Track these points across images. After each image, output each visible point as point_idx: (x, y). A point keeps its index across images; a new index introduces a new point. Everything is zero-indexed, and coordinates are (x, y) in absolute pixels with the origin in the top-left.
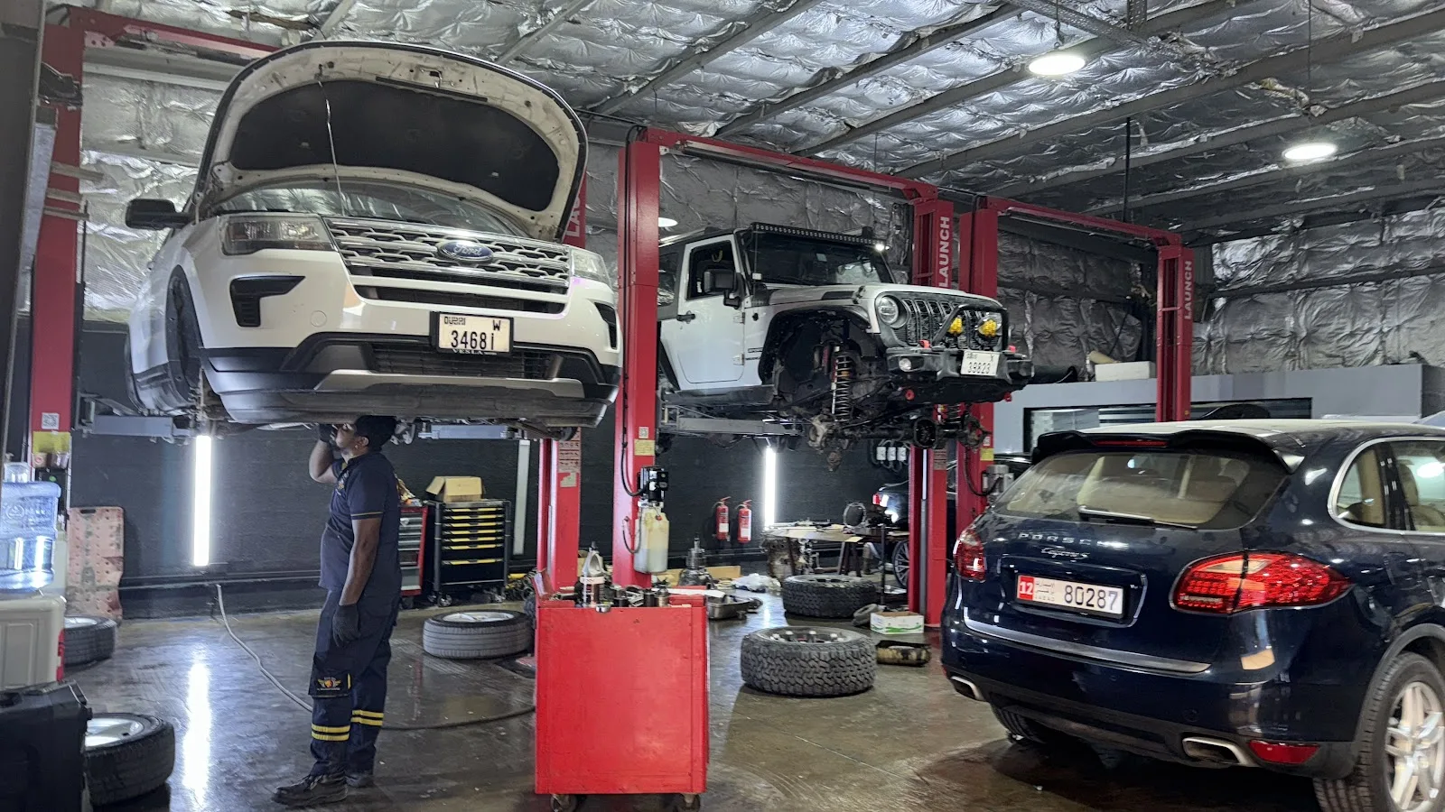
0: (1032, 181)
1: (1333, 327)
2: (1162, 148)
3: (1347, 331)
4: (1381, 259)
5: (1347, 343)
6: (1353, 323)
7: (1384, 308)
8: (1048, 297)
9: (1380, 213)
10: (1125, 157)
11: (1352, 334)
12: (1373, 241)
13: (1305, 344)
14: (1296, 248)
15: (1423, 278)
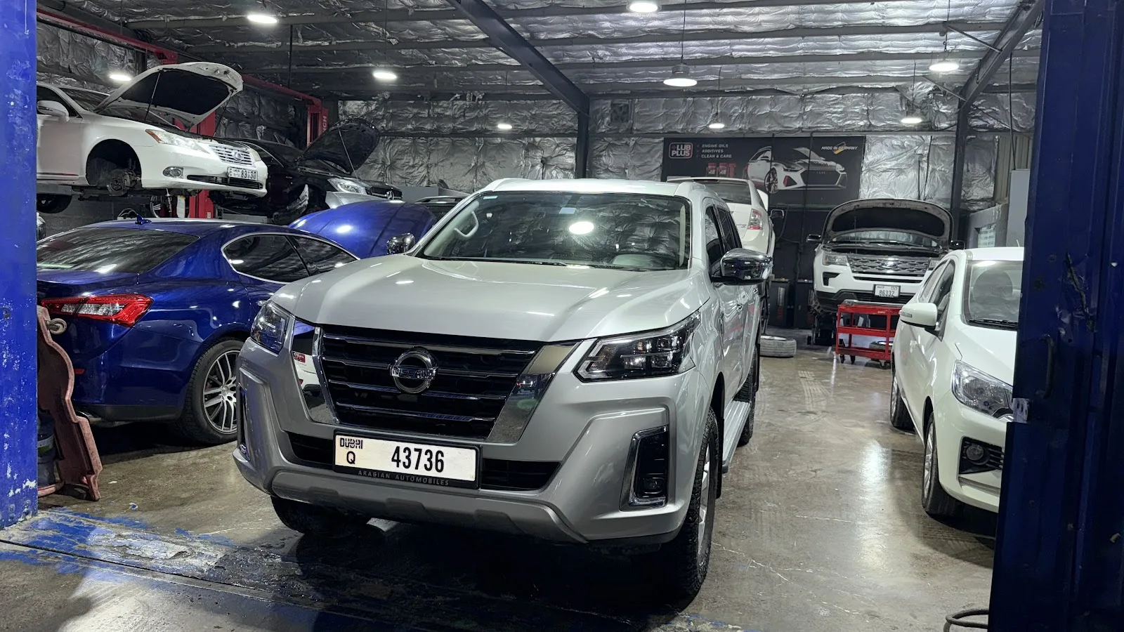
0: (227, 45)
1: (403, 161)
2: (310, 43)
3: (411, 164)
4: (429, 125)
5: (411, 171)
6: (414, 160)
7: (429, 152)
8: (234, 121)
9: (428, 99)
10: (289, 44)
11: (413, 166)
12: (425, 113)
13: (389, 169)
14: (385, 112)
15: (447, 139)
